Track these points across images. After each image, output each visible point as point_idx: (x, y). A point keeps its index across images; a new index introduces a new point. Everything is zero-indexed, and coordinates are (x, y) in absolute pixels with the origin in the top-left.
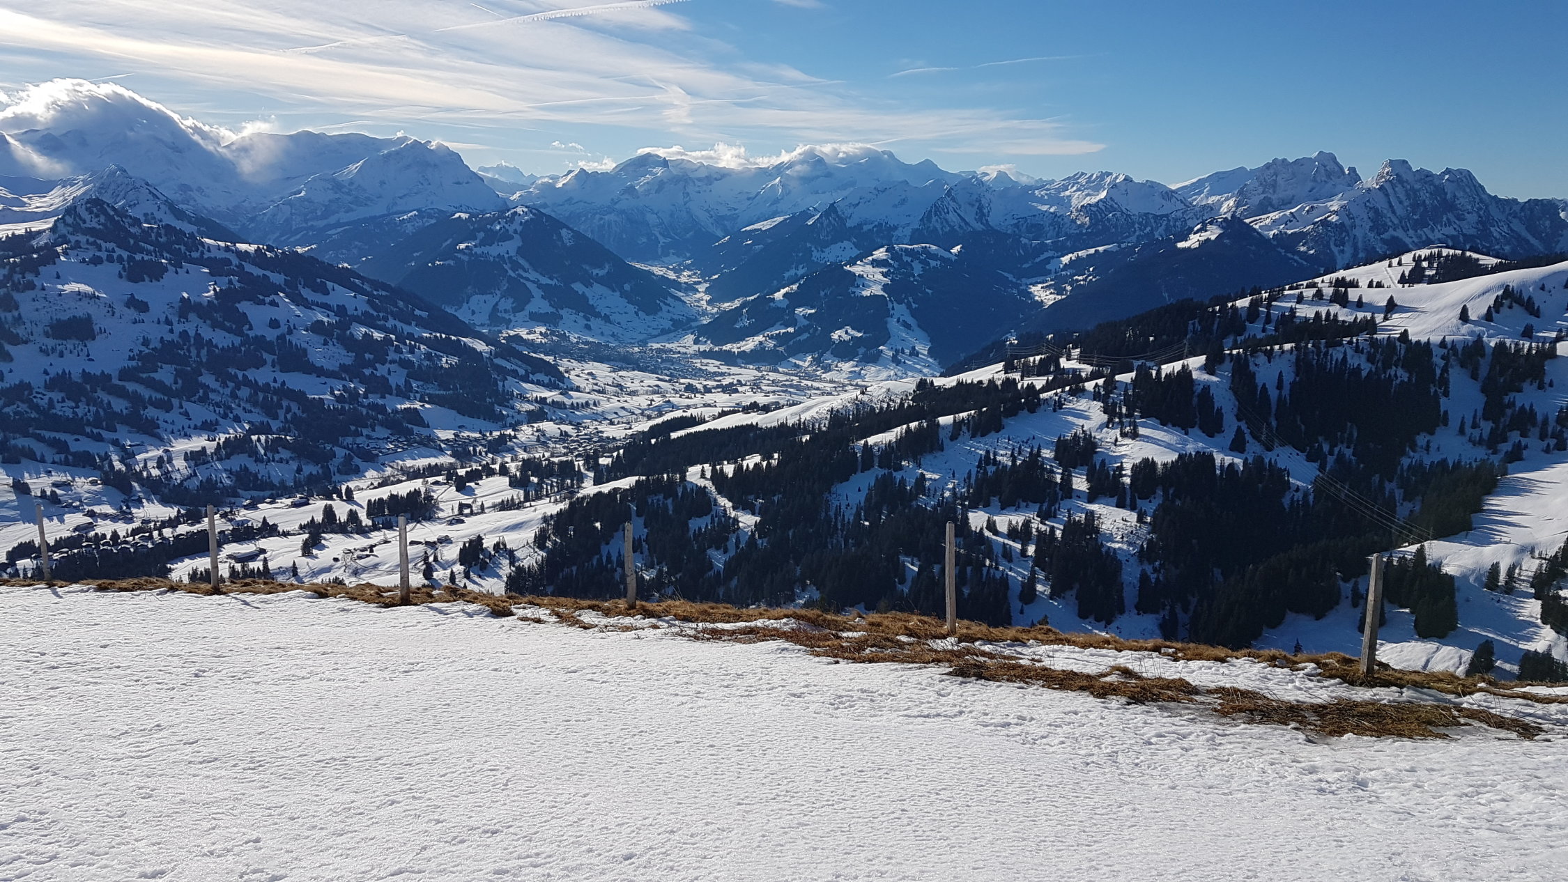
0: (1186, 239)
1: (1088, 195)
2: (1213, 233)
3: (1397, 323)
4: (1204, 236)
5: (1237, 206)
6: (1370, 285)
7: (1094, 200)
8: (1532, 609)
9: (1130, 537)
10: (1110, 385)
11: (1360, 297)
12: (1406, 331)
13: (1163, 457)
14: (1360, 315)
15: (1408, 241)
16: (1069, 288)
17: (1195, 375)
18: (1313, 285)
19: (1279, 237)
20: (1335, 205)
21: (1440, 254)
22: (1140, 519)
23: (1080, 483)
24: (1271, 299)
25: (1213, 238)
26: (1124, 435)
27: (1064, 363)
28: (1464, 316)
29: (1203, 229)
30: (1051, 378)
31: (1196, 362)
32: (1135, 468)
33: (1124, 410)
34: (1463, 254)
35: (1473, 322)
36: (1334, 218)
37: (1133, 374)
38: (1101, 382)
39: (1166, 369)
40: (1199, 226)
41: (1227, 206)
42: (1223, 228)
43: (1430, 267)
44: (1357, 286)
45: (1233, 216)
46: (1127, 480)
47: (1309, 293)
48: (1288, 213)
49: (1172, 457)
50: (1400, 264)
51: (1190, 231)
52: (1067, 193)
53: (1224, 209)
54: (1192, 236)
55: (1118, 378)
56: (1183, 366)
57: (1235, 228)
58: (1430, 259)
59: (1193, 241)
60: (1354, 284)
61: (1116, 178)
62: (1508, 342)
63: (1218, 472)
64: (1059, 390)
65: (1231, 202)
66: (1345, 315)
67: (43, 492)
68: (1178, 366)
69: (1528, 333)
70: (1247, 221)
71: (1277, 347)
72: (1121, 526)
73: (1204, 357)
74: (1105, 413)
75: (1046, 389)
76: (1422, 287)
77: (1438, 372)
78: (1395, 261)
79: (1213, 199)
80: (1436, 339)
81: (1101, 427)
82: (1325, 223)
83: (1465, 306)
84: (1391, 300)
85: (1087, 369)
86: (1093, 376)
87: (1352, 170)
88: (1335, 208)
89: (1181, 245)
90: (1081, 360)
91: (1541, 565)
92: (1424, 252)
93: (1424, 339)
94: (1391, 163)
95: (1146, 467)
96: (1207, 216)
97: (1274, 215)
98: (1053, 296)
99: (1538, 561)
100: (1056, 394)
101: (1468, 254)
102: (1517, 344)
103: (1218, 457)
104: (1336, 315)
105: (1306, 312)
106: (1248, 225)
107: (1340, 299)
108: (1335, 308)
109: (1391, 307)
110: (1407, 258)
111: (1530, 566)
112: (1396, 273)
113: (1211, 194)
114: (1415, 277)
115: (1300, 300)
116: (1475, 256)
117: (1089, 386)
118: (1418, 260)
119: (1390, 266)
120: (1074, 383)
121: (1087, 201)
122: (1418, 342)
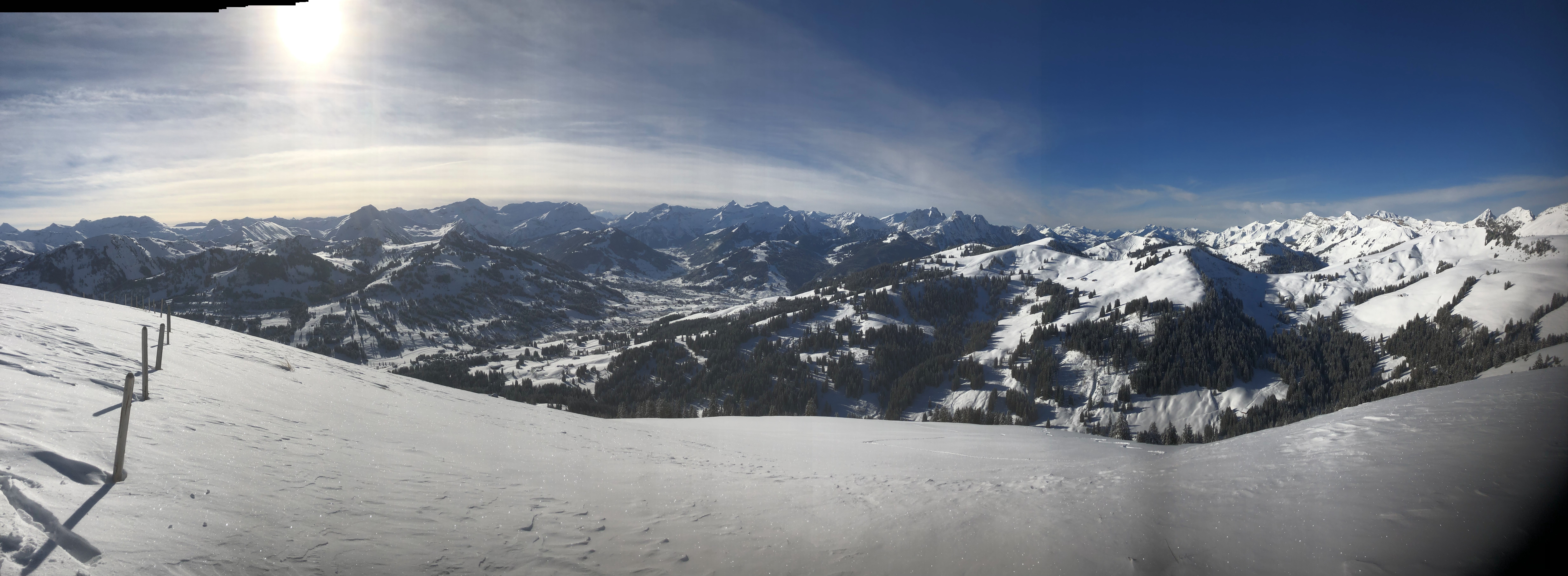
0: (886, 239)
1: (848, 221)
2: (895, 237)
3: (960, 271)
4: (893, 238)
5: (904, 227)
6: (949, 257)
7: (850, 223)
8: (1008, 372)
10: (856, 297)
11: (946, 261)
12: (962, 274)
13: (877, 326)
14: (947, 268)
15: (963, 240)
16: (843, 259)
17: (888, 293)
18: (931, 257)
20: (938, 227)
21: (974, 245)
23: (846, 338)
24: (915, 263)
25: (896, 239)
26: (862, 318)
27: (839, 289)
28: (981, 268)
29: (892, 236)
30: (833, 295)
31: (889, 288)
32: (866, 332)
33: (862, 308)
34: (981, 245)
35: (984, 270)
36: (939, 232)
37: (865, 293)
38: (853, 297)
39: (878, 290)
40: (891, 234)
41: (900, 227)
42: (899, 235)
43: (971, 250)
44: (945, 258)
45: (903, 231)
46: (864, 337)
47: (928, 260)
48: (922, 230)
49: (880, 327)
50: (961, 249)
51: (887, 236)
52: (840, 220)
53: (899, 228)
54: (888, 238)
55: (859, 295)
56: (884, 289)
57: (904, 235)
58: (970, 247)
59: (889, 241)
60: (944, 257)
61: (858, 215)
62: (996, 276)
63: (898, 331)
64: (837, 301)
65: (902, 225)
66: (941, 268)
67: (429, 337)
68: (882, 289)
69: (1002, 273)
70: (908, 233)
71: (918, 281)
73: (891, 286)
74: (855, 310)
75: (831, 300)
76: (969, 258)
77: (974, 288)
78: (959, 248)
79: (895, 224)
80: (973, 276)
81: (853, 316)
82: (935, 234)
83: (981, 264)
84: (957, 262)
85: (847, 292)
86: (850, 295)
87: (943, 214)
88: (939, 228)
89: (884, 242)
90: (845, 288)
91: (1010, 357)
92: (968, 245)
93: (968, 276)
94: (957, 212)
95: (871, 331)
96: (893, 230)
97: (918, 231)
98: (836, 262)
99: (1009, 355)
100: (835, 302)
101: (983, 245)
102: (999, 277)
103: (898, 325)
104: (938, 268)
105: (927, 267)
106: (908, 234)
107: (939, 262)
108: (937, 266)
109: (958, 265)
110: (963, 247)
111: (1007, 357)
112: (960, 252)
113: (894, 222)
114: (966, 254)
115: (926, 263)
116: (985, 246)
117: (848, 298)
118: (966, 248)
119: (958, 250)
120: (842, 298)
121: (847, 224)
122: (967, 278)
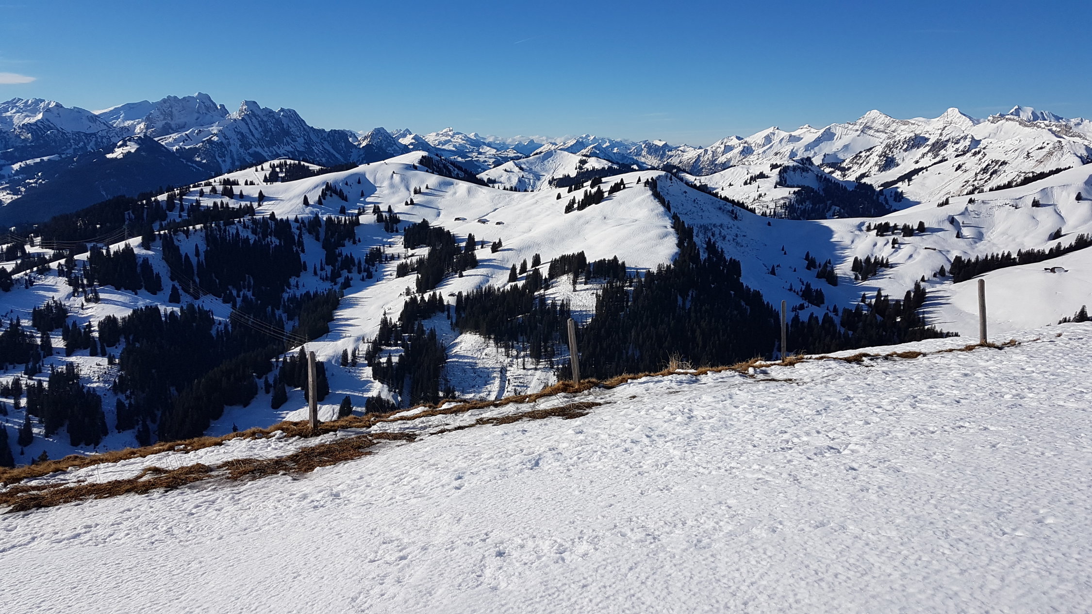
0: (112, 152)
1: (27, 116)
2: (132, 148)
3: (267, 209)
4: (126, 150)
5: (147, 128)
6: (246, 184)
7: (33, 120)
9: (104, 377)
10: (71, 263)
11: (241, 192)
12: (273, 213)
13: (122, 314)
14: (243, 204)
15: (265, 154)
16: (23, 189)
17: (136, 251)
18: (209, 184)
19: (180, 151)
20: (215, 129)
21: (286, 162)
22: (111, 362)
23: (58, 342)
24: (182, 194)
25: (133, 151)
26: (88, 301)
27: (28, 249)
28: (306, 202)
29: (124, 145)
30: (19, 262)
31: (135, 242)
32: (101, 324)
33: (85, 282)
34: (299, 163)
35: (312, 206)
36: (215, 139)
37: (88, 254)
38: (63, 261)
39: (113, 248)
40: (120, 143)
41: (140, 128)
42: (139, 144)
43: (281, 171)
44: (238, 184)
45: (145, 135)
46: (96, 334)
47: (207, 190)
48: (183, 134)
49: (128, 312)
50: (262, 169)
51: (115, 145)
52: (8, 114)
53: (137, 130)
54: (116, 150)
55: (76, 257)
56: (126, 245)
57: (146, 142)
58: (280, 166)
59: (118, 153)
60: (236, 183)
61: (49, 104)
62: (333, 217)
63: (163, 319)
64: (28, 271)
65: (142, 126)
66: (233, 204)
68: (121, 245)
69: (343, 211)
70: (156, 139)
71: (191, 227)
72: (96, 369)
73: (140, 238)
74: (70, 285)
75: (17, 270)
76: (278, 184)
77: (296, 238)
78: (259, 167)
79: (128, 123)
80: (292, 217)
81: (68, 297)
82: (210, 141)
83: (305, 196)
84: (261, 193)
85: (49, 252)
86: (55, 258)
87: (222, 106)
88: (215, 132)
89: (109, 156)
90: (43, 245)
92: (276, 162)
93: (285, 218)
94: (247, 103)
95: (109, 323)
96: (126, 135)
97: (175, 136)
98: (10, 196)
100: (26, 274)
101: (302, 163)
102: (338, 218)
103: (162, 309)
104: (227, 204)
105: (207, 202)
106: (157, 142)
107: (229, 193)
108: (226, 200)
109: (262, 198)
110: (266, 165)
112: (260, 175)
113: (126, 119)
114: (272, 178)
115: (202, 194)
116: (306, 164)
117: (54, 265)
118: (273, 167)
119: (257, 171)
120: (41, 265)
121: (27, 121)
122: (282, 220)
